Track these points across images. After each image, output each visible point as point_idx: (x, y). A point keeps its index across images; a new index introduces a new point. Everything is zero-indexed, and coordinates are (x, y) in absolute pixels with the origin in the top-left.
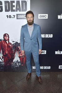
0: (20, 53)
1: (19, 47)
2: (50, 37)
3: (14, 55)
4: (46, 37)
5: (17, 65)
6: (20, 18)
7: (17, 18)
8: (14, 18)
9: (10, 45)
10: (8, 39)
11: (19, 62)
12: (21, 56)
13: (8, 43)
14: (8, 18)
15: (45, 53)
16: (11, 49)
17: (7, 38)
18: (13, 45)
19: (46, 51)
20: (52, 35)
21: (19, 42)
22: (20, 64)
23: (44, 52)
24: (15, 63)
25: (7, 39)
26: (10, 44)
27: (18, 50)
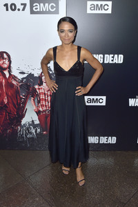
0: (39, 102)
1: (36, 87)
2: (116, 61)
3: (24, 107)
4: (105, 62)
5: (31, 133)
6: (38, 10)
7: (32, 12)
8: (23, 10)
9: (14, 83)
10: (9, 67)
11: (37, 124)
12: (41, 109)
13: (7, 76)
14: (7, 10)
15: (104, 104)
16: (17, 93)
17: (7, 62)
18: (22, 81)
19: (104, 98)
20: (121, 56)
21: (36, 75)
22: (39, 130)
23: (101, 101)
24: (28, 129)
25: (6, 66)
26: (15, 78)
27: (34, 94)
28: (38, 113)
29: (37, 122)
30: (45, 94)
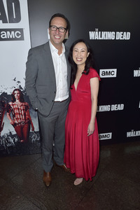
0: (14, 116)
1: (10, 103)
11: (14, 135)
12: (16, 122)
21: (9, 93)
22: (16, 140)
27: (9, 109)
28: (14, 125)
29: (14, 133)
30: (18, 109)
